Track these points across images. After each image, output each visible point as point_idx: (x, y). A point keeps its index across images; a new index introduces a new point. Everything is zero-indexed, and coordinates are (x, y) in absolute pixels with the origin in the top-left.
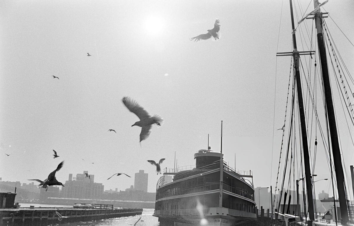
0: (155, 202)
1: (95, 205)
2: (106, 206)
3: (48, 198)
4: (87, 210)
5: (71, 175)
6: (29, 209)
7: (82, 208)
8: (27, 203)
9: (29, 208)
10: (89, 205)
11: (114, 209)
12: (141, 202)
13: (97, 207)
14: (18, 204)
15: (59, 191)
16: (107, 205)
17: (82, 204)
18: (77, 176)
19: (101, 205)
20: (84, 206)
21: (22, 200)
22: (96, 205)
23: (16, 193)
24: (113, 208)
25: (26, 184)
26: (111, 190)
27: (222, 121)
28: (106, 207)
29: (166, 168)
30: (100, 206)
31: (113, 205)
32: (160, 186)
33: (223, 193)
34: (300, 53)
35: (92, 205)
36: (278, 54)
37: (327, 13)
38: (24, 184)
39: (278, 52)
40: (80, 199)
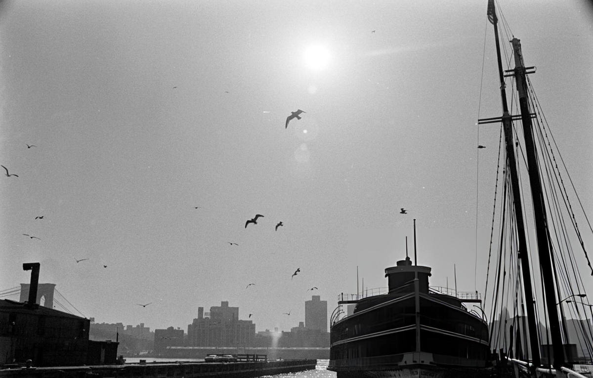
0: (329, 348)
1: (239, 357)
2: (256, 357)
3: (168, 347)
4: (225, 363)
5: (201, 310)
6: (139, 365)
7: (219, 362)
8: (135, 357)
9: (138, 363)
10: (229, 357)
11: (268, 362)
12: (318, 348)
13: (242, 360)
14: (121, 357)
15: (184, 335)
16: (257, 355)
17: (217, 355)
18: (210, 310)
19: (248, 355)
20: (221, 357)
21: (128, 352)
22: (241, 357)
23: (119, 341)
24: (266, 359)
25: (132, 326)
26: (267, 330)
27: (415, 220)
28: (256, 359)
29: (342, 294)
30: (246, 357)
31: (266, 356)
32: (334, 322)
33: (421, 329)
34: (513, 118)
35: (234, 356)
36: (480, 122)
37: (533, 68)
38: (129, 327)
39: (480, 119)
40: (217, 348)
